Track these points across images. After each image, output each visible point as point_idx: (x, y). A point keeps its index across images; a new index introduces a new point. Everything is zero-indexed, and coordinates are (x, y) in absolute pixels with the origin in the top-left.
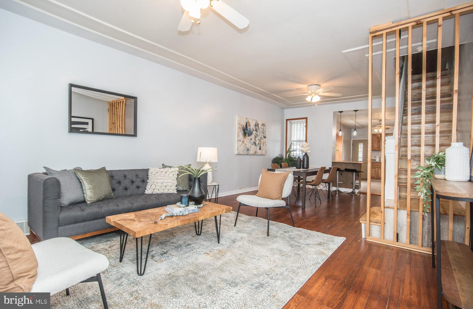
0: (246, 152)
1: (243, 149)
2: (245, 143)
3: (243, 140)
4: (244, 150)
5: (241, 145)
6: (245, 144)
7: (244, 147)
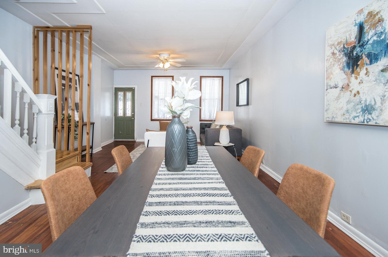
0: (356, 117)
1: (345, 109)
2: (351, 91)
3: (346, 82)
4: (347, 111)
5: (338, 98)
6: (354, 92)
7: (348, 102)
